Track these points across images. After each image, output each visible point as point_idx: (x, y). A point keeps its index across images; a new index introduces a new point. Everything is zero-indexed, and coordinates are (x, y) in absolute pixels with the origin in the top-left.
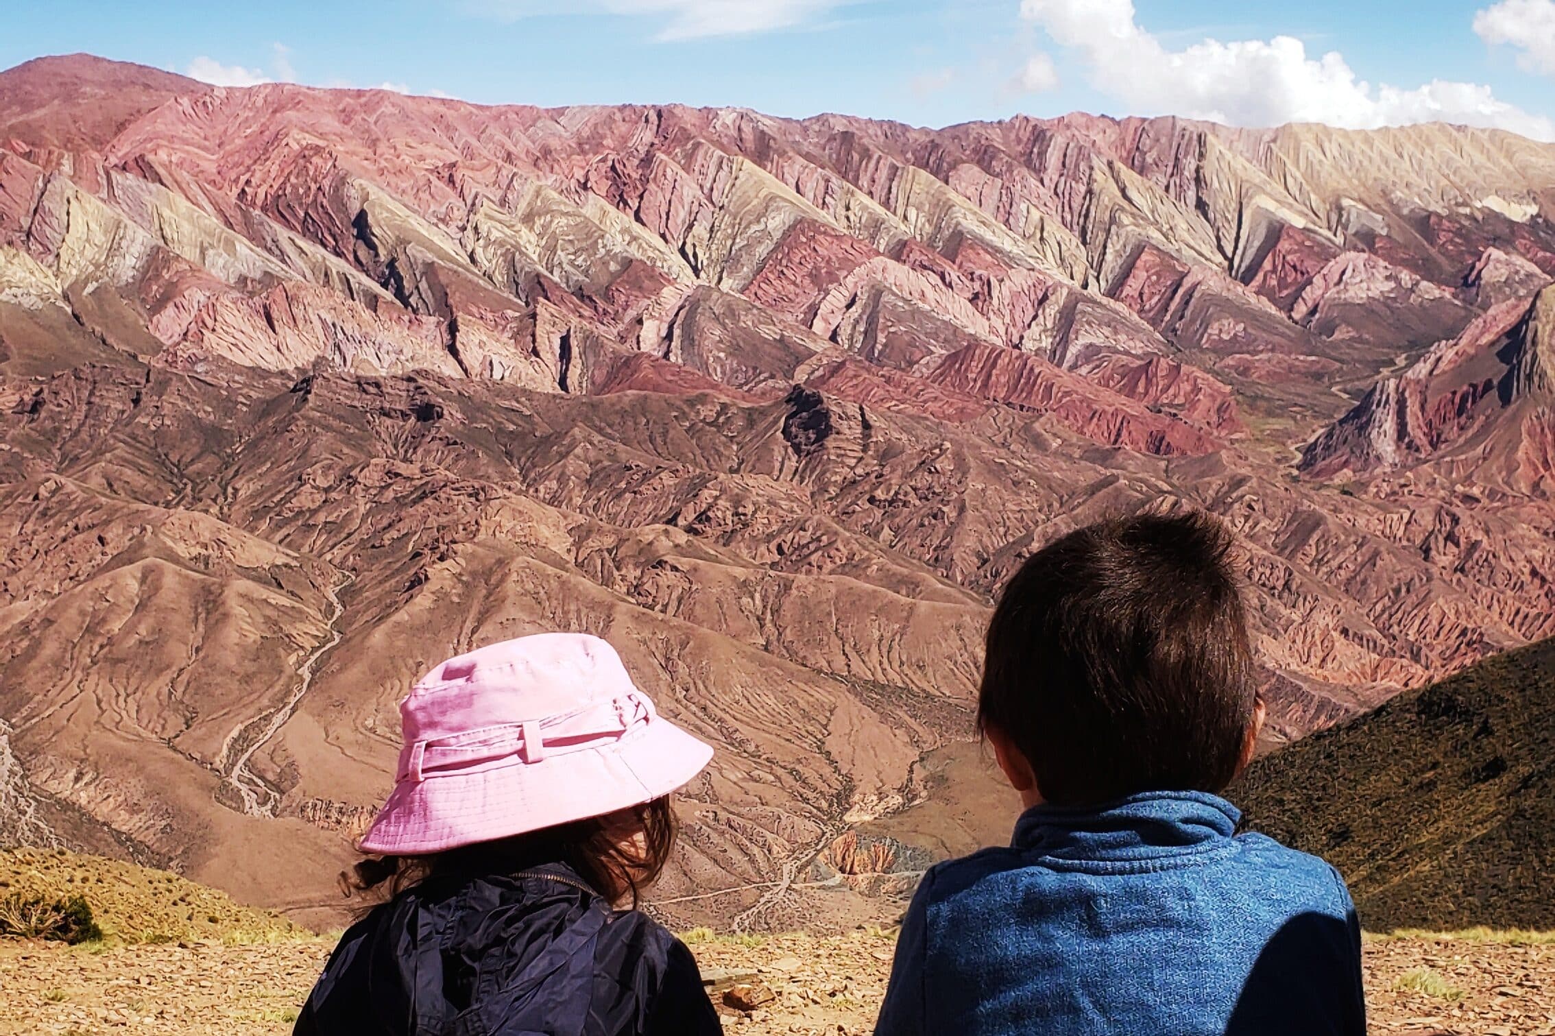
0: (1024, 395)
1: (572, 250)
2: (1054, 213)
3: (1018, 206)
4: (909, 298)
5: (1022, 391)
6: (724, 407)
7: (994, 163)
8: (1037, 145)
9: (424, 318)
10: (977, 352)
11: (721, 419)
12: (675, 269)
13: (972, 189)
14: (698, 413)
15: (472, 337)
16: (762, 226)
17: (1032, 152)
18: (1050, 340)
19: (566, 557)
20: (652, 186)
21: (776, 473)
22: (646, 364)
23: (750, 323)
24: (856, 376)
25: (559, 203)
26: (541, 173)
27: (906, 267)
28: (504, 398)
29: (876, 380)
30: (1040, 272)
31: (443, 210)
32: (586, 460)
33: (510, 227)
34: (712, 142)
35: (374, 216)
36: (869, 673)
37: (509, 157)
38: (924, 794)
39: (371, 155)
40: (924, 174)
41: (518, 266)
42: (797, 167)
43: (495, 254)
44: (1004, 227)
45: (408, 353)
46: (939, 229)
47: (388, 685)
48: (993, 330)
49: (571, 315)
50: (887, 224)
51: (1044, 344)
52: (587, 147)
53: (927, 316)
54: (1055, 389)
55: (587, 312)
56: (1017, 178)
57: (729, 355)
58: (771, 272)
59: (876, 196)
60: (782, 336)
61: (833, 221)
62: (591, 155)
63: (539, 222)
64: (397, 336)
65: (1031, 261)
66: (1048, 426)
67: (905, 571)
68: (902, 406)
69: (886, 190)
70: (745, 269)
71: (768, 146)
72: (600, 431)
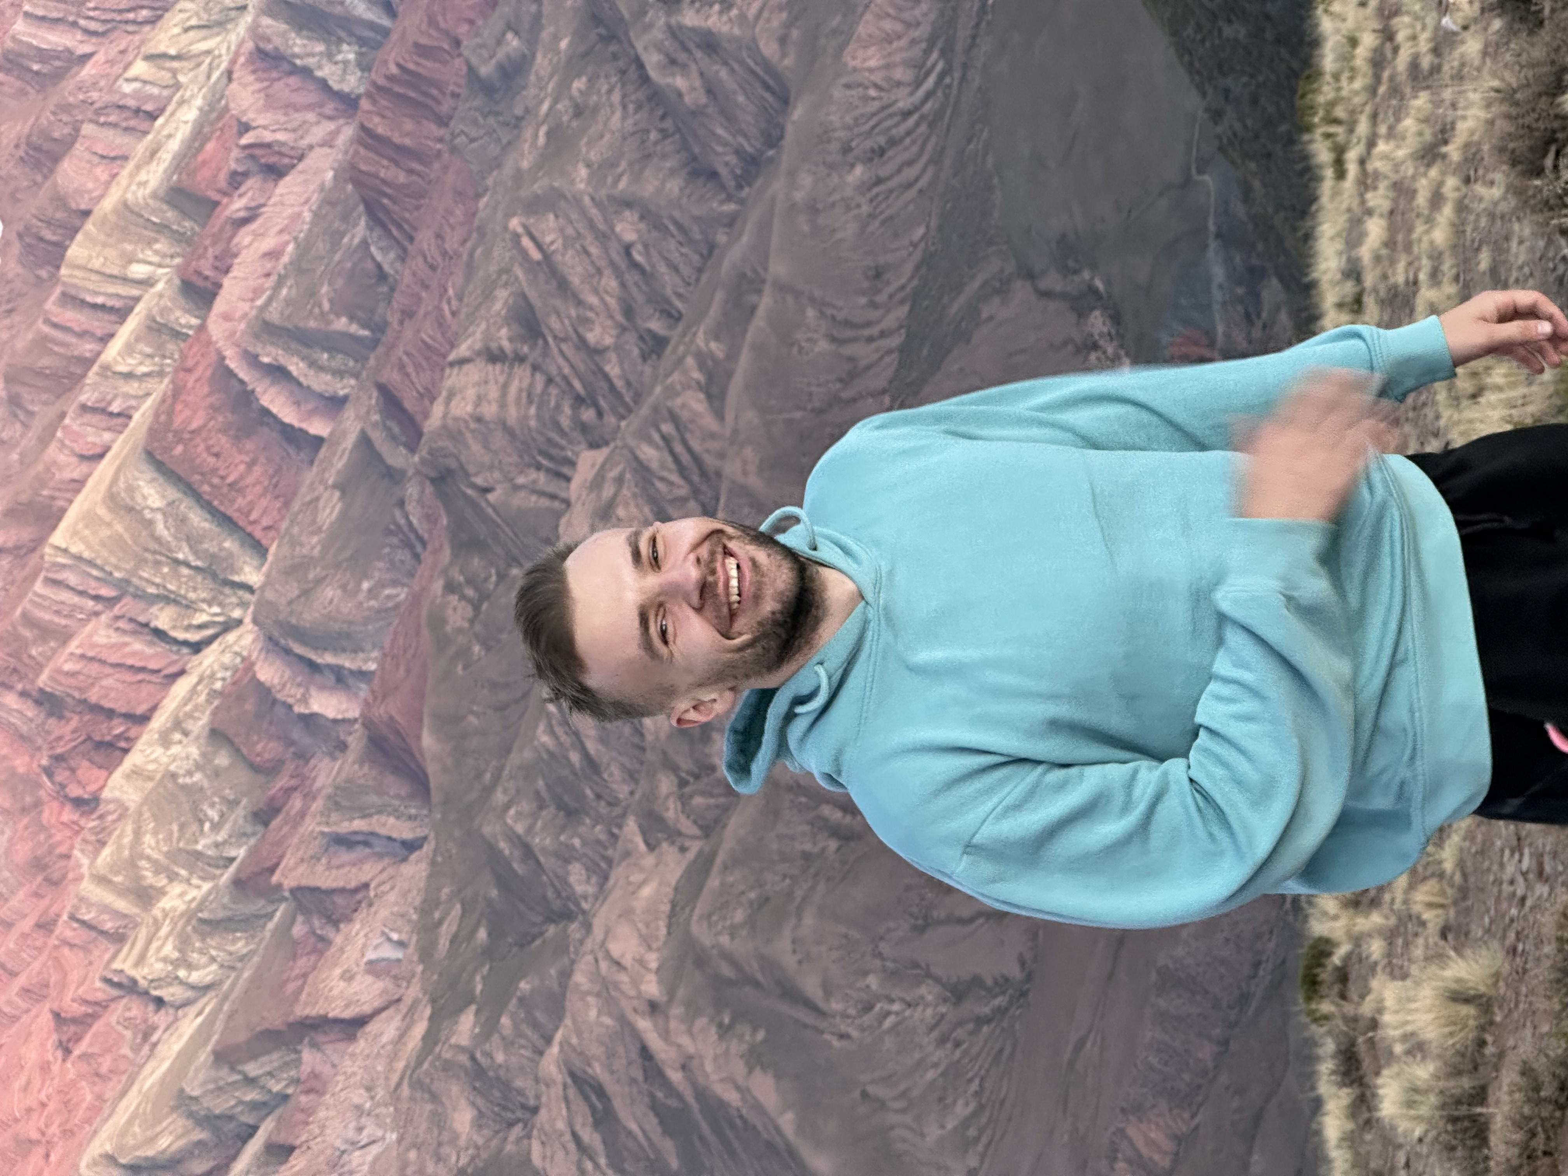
0: (434, 92)
1: (194, 827)
2: (137, 38)
3: (125, 95)
4: (274, 278)
5: (426, 94)
6: (451, 588)
7: (56, 135)
8: (26, 62)
9: (305, 1069)
10: (363, 167)
11: (470, 592)
12: (227, 658)
13: (98, 171)
14: (460, 630)
15: (335, 992)
16: (159, 517)
17: (37, 73)
18: (345, 47)
19: (691, 855)
20: (93, 696)
21: (556, 504)
22: (380, 711)
23: (315, 540)
24: (402, 367)
25: (120, 848)
26: (71, 876)
27: (227, 282)
28: (434, 943)
29: (408, 334)
30: (233, 62)
31: (128, 1034)
32: (535, 816)
33: (157, 925)
34: (21, 596)
35: (137, 1147)
36: (888, 359)
37: (45, 926)
38: (1086, 275)
39: (40, 1151)
40: (76, 251)
41: (221, 914)
42: (62, 458)
43: (201, 952)
44: (160, 121)
45: (359, 1097)
46: (162, 228)
47: (900, 1146)
48: (328, 142)
49: (301, 830)
50: (155, 311)
51: (351, 56)
52: (28, 799)
53: (304, 248)
54: (423, 41)
55: (296, 803)
56: (81, 97)
57: (366, 576)
58: (233, 501)
59: (109, 328)
60: (335, 486)
61: (149, 402)
62: (42, 793)
63: (150, 878)
64: (332, 1113)
65: (215, 76)
66: (485, 53)
67: (720, 296)
68: (451, 292)
69: (100, 314)
70: (227, 544)
71: (29, 505)
72: (489, 790)
